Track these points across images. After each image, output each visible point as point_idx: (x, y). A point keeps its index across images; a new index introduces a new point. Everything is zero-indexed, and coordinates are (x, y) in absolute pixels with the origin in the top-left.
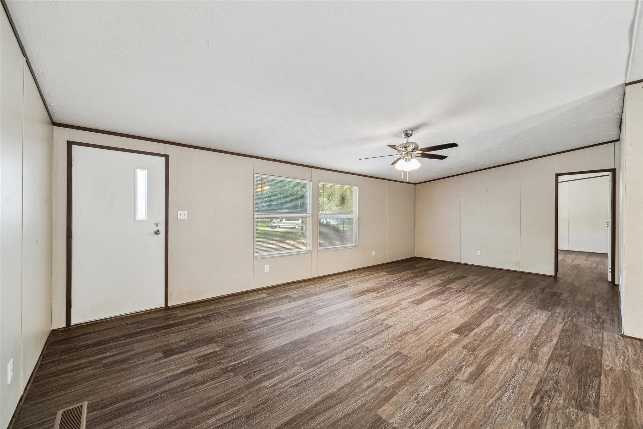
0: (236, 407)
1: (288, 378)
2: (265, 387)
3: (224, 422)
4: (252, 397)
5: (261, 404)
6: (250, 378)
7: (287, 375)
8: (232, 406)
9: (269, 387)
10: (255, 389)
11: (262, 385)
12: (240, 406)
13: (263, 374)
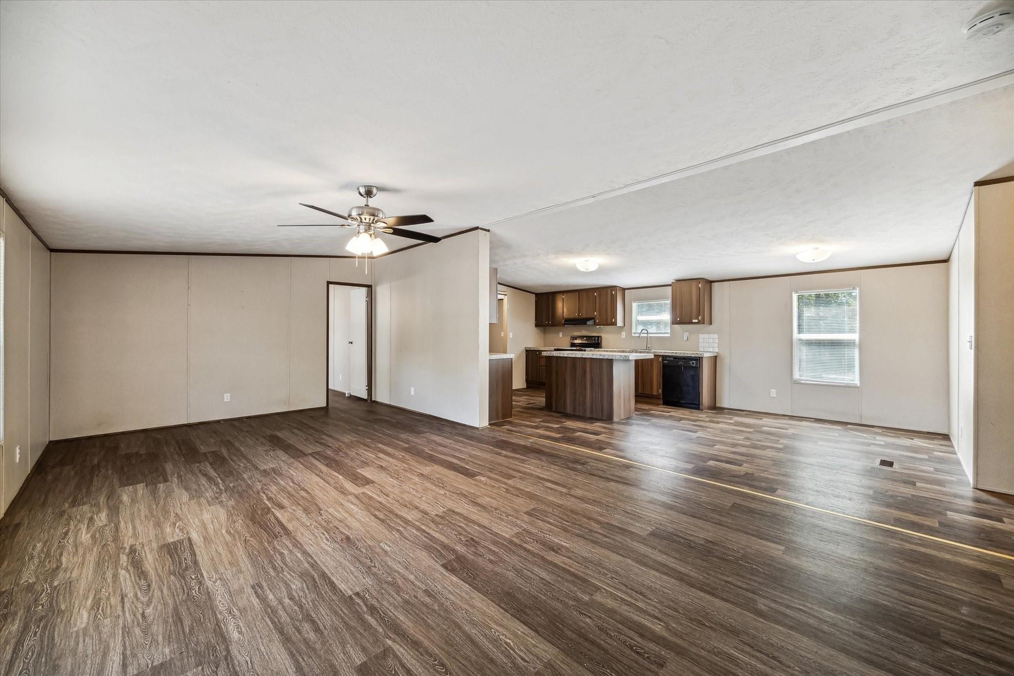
0: (732, 654)
1: (630, 604)
2: (667, 628)
3: (766, 658)
4: (699, 639)
5: (703, 624)
6: (659, 656)
7: (623, 607)
8: (735, 659)
9: (665, 623)
10: (679, 642)
11: (665, 634)
12: (726, 649)
13: (639, 640)
